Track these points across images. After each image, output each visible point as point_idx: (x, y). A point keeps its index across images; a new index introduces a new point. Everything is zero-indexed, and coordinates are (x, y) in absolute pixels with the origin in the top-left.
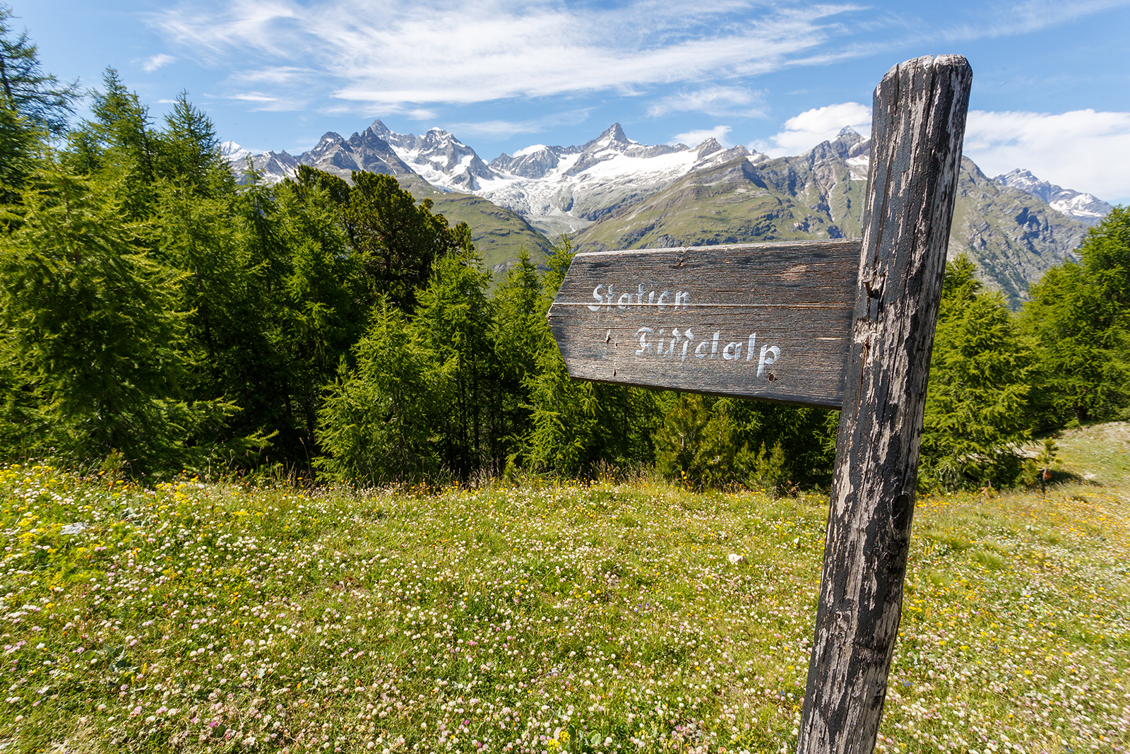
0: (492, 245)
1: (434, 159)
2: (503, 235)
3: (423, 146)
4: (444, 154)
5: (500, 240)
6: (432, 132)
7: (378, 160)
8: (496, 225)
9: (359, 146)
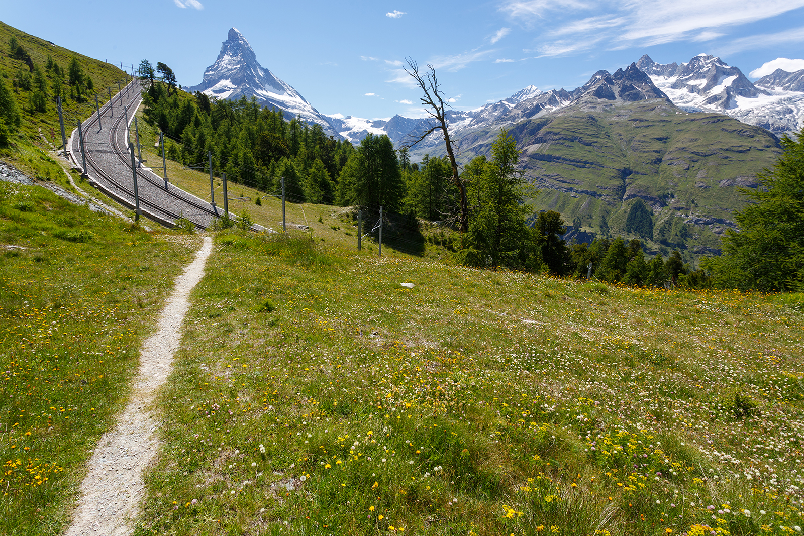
0: (725, 161)
1: (692, 83)
2: (741, 152)
3: (684, 72)
4: (704, 77)
5: (735, 156)
6: (697, 59)
7: (633, 89)
8: (736, 141)
9: (619, 79)
